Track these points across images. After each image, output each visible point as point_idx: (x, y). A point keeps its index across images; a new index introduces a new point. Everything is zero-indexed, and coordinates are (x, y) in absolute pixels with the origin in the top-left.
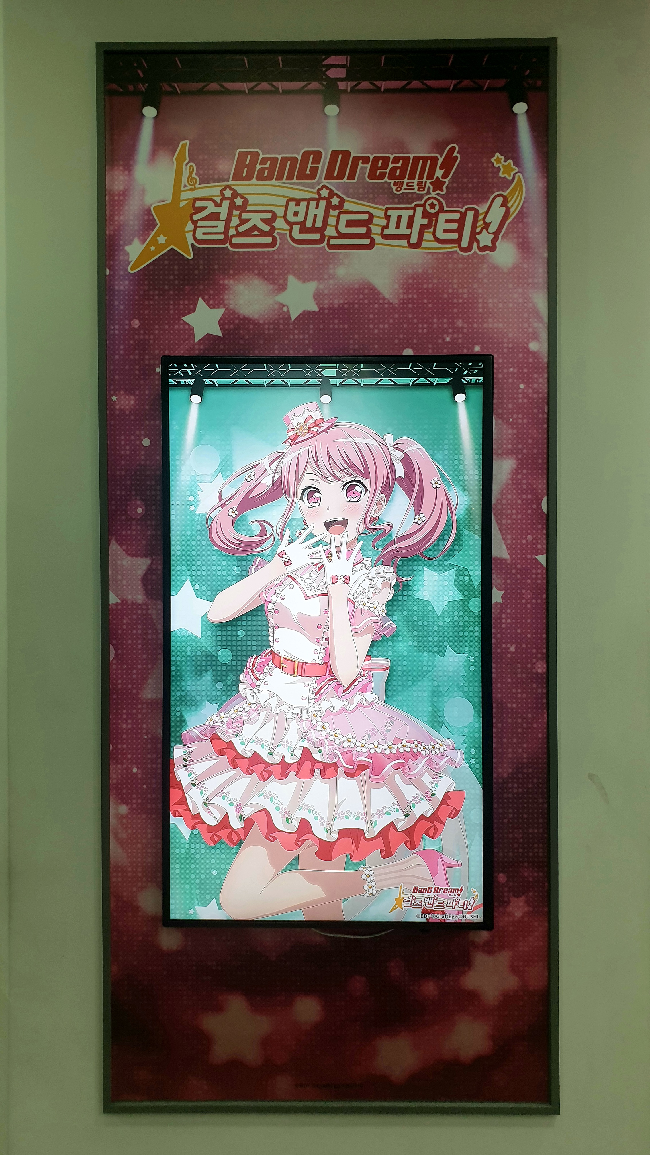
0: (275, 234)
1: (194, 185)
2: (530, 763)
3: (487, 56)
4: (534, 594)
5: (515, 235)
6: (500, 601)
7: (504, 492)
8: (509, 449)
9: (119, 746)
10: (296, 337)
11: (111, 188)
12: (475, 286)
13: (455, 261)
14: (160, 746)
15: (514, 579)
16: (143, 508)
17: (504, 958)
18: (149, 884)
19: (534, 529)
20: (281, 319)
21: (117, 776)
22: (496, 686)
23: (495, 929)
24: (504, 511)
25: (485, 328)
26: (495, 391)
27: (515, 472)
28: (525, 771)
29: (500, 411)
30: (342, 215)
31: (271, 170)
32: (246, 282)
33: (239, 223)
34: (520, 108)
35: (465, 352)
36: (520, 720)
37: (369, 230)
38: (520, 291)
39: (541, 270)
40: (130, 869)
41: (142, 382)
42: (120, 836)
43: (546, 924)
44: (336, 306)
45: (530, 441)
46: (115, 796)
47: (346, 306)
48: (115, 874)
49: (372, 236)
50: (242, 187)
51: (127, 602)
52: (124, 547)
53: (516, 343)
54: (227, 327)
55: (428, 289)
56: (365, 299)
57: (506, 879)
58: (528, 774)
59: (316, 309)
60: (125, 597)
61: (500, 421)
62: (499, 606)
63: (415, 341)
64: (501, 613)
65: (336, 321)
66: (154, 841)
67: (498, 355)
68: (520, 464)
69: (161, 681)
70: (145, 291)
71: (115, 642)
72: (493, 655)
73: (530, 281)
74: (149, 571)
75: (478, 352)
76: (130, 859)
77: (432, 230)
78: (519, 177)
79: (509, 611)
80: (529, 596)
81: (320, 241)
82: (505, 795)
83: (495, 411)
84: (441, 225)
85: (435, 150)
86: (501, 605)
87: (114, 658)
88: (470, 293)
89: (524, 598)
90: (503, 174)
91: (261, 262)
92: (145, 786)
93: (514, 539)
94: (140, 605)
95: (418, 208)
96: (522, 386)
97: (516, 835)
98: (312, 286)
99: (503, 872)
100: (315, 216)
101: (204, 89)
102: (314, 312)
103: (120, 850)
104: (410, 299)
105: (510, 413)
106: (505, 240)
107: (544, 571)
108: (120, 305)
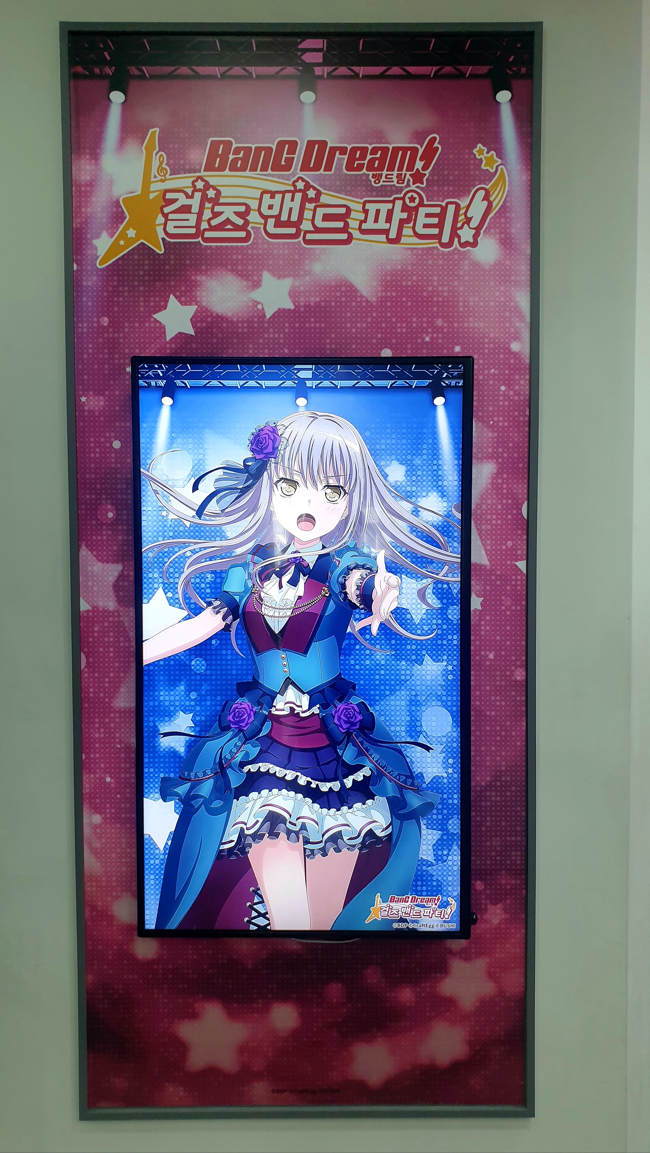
0: (249, 228)
1: (165, 175)
2: (509, 771)
3: (469, 41)
4: (513, 600)
5: (498, 230)
6: (480, 608)
7: (484, 496)
8: (490, 453)
9: (92, 756)
10: (271, 335)
11: (78, 178)
12: (456, 283)
13: (435, 257)
14: (133, 755)
15: (493, 585)
16: (114, 512)
17: (480, 964)
18: (124, 894)
19: (514, 535)
20: (255, 317)
21: (91, 785)
22: (475, 693)
23: (472, 936)
24: (484, 517)
25: (466, 328)
26: (475, 393)
27: (495, 476)
28: (503, 779)
29: (480, 414)
30: (318, 209)
31: (245, 160)
32: (219, 278)
33: (211, 216)
34: (504, 96)
35: (445, 353)
36: (498, 728)
37: (347, 224)
38: (502, 288)
39: (523, 267)
40: (104, 879)
41: (112, 382)
42: (93, 846)
43: (523, 931)
44: (312, 304)
45: (511, 445)
46: (88, 806)
47: (323, 304)
48: (89, 884)
49: (349, 230)
50: (214, 179)
51: (98, 609)
52: (95, 553)
53: (497, 343)
54: (199, 325)
55: (407, 286)
56: (342, 296)
57: (483, 887)
58: (506, 782)
59: (291, 306)
60: (95, 604)
61: (480, 424)
62: (478, 613)
63: (394, 341)
64: (480, 620)
65: (312, 320)
66: (128, 850)
67: (479, 356)
68: (499, 468)
69: (134, 690)
70: (114, 287)
71: (86, 650)
72: (472, 663)
73: (513, 278)
74: (121, 577)
75: (459, 352)
76: (104, 869)
77: (411, 225)
78: (502, 169)
79: (488, 618)
80: (508, 603)
81: (296, 236)
82: (483, 804)
83: (475, 414)
84: (421, 220)
85: (415, 141)
86: (480, 611)
87: (85, 667)
88: (451, 291)
89: (503, 605)
90: (485, 166)
91: (234, 257)
92: (118, 796)
93: (494, 545)
94: (111, 612)
95: (397, 201)
96: (503, 388)
97: (493, 843)
98: (287, 283)
99: (481, 879)
100: (291, 209)
101: (174, 74)
102: (289, 310)
103: (94, 860)
104: (388, 297)
105: (491, 416)
106: (487, 236)
107: (524, 578)
108: (88, 302)
